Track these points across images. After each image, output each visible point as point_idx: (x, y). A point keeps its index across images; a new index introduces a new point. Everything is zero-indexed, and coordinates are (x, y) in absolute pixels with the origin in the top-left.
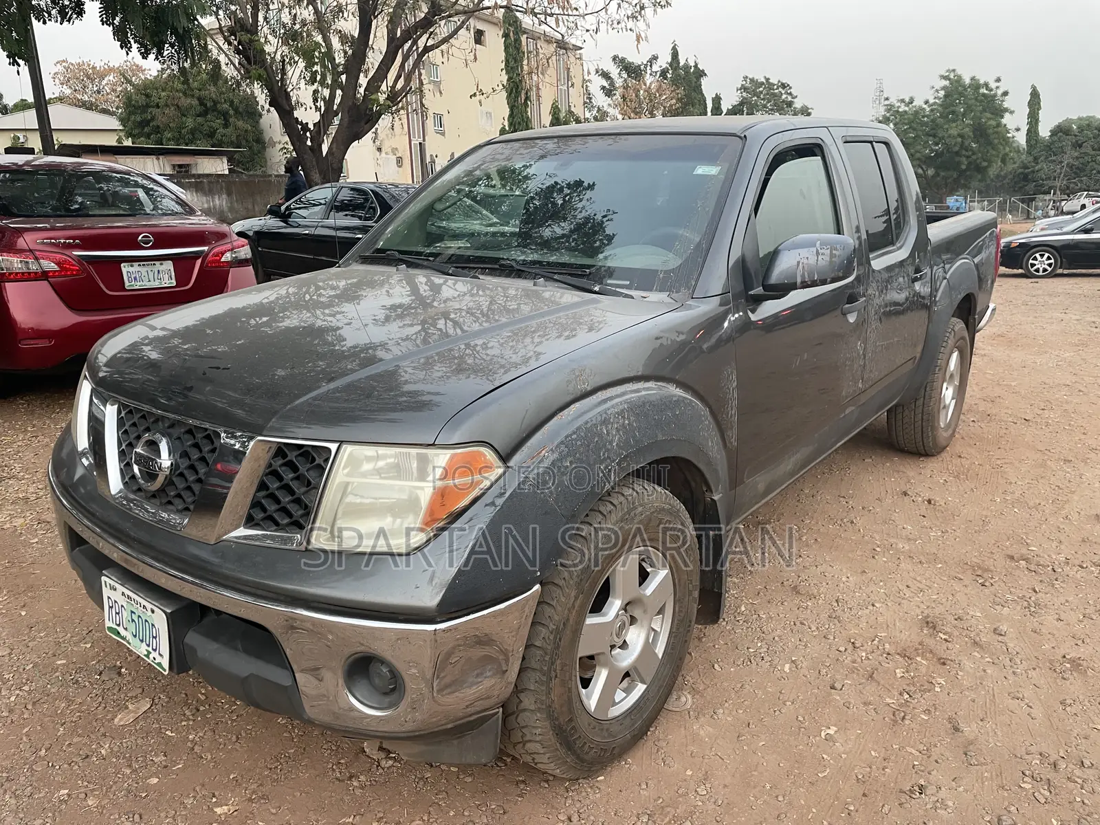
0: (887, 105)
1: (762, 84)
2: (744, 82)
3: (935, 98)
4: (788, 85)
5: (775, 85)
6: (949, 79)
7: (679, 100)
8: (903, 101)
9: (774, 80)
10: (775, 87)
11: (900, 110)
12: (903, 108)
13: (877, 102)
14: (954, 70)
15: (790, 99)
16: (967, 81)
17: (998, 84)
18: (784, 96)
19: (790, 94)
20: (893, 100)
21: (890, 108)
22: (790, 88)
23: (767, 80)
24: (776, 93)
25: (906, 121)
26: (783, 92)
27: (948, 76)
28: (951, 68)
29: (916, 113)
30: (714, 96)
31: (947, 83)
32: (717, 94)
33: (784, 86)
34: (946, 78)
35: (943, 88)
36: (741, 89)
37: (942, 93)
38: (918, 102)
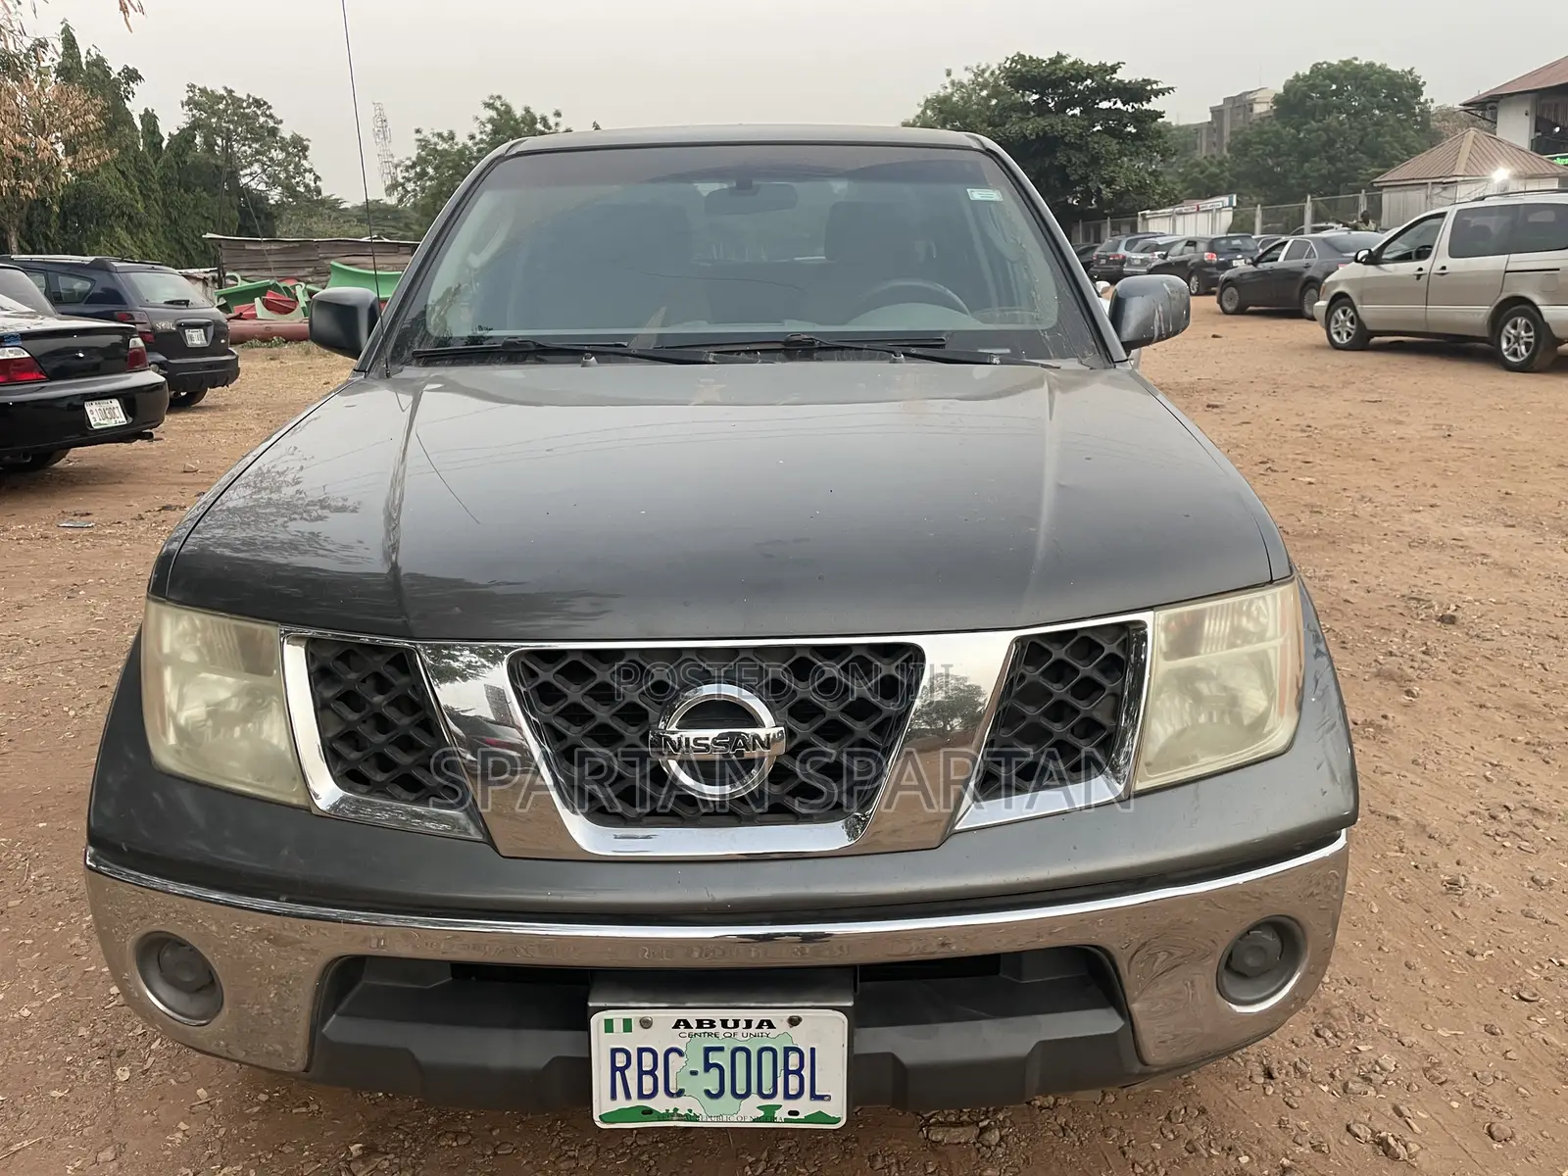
0: (419, 140)
1: (222, 97)
2: (191, 94)
3: (481, 133)
4: (265, 103)
5: (243, 101)
6: (497, 109)
7: (100, 115)
8: (440, 135)
9: (240, 94)
10: (245, 105)
11: (439, 148)
12: (442, 146)
13: (381, 136)
14: (499, 97)
15: (271, 124)
16: (519, 113)
17: (558, 120)
18: (262, 119)
19: (271, 116)
20: (427, 133)
21: (424, 144)
22: (269, 107)
23: (230, 92)
24: (247, 114)
25: (450, 164)
26: (259, 112)
27: (493, 104)
28: (495, 94)
29: (461, 152)
30: (142, 113)
31: (493, 114)
32: (146, 110)
33: (258, 103)
34: (489, 106)
35: (491, 120)
36: (188, 104)
37: (489, 127)
38: (462, 139)
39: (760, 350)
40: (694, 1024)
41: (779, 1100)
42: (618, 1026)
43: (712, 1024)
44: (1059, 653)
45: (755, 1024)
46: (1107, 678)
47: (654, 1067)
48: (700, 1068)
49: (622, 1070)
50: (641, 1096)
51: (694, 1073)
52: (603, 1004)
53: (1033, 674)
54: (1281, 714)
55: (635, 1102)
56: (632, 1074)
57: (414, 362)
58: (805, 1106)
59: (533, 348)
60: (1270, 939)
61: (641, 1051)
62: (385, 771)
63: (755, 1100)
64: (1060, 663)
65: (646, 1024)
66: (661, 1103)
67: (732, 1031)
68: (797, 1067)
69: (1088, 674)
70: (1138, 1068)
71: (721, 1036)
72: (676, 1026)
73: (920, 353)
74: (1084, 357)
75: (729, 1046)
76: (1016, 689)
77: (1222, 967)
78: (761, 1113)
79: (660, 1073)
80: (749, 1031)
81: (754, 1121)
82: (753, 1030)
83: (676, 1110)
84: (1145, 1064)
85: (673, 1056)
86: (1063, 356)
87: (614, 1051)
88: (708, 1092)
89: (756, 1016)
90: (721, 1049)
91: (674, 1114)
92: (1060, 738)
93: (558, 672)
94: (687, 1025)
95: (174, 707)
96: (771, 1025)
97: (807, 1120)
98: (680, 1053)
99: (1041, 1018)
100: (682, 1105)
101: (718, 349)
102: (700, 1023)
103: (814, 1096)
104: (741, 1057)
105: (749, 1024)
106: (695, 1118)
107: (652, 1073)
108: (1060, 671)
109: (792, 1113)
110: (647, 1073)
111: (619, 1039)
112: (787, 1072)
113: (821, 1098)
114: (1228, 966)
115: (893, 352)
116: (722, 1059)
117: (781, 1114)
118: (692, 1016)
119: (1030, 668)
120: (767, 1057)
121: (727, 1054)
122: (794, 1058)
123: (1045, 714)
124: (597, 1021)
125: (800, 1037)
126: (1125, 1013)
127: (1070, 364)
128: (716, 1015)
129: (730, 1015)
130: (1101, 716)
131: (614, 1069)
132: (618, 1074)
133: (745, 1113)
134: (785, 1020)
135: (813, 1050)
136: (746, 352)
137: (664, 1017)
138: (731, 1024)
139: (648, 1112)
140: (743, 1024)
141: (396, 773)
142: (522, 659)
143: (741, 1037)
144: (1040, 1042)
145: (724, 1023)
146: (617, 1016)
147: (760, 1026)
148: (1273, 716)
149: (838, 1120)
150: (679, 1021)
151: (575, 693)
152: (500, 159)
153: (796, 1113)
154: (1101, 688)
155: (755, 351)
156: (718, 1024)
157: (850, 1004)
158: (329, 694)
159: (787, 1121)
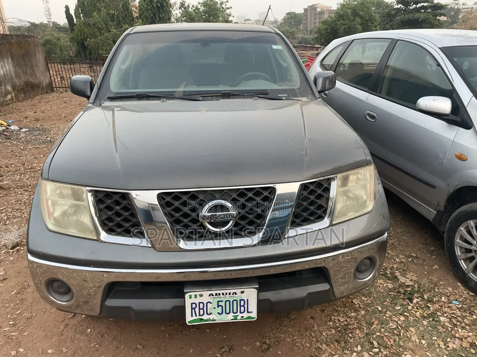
39: (215, 96)
40: (214, 295)
41: (238, 314)
42: (193, 297)
43: (219, 294)
44: (312, 187)
45: (231, 294)
46: (325, 193)
47: (203, 307)
48: (216, 306)
49: (194, 309)
50: (200, 315)
51: (215, 308)
52: (188, 291)
53: (305, 193)
54: (370, 201)
55: (198, 317)
56: (197, 310)
57: (108, 100)
58: (246, 315)
59: (145, 96)
60: (368, 262)
61: (199, 303)
62: (120, 228)
63: (232, 314)
64: (312, 190)
65: (201, 296)
66: (205, 317)
67: (225, 296)
68: (243, 304)
69: (320, 193)
70: (333, 298)
71: (222, 298)
72: (210, 296)
73: (262, 96)
74: (308, 97)
75: (224, 300)
76: (301, 198)
77: (355, 270)
78: (233, 318)
79: (205, 309)
80: (230, 296)
81: (231, 320)
82: (231, 295)
83: (209, 318)
84: (335, 297)
85: (209, 304)
86: (302, 97)
87: (192, 304)
88: (218, 313)
89: (232, 291)
90: (222, 301)
91: (209, 320)
92: (313, 211)
93: (172, 198)
94: (213, 295)
95: (52, 211)
96: (236, 294)
97: (246, 318)
98: (211, 303)
99: (308, 287)
100: (211, 317)
101: (202, 95)
102: (216, 295)
103: (248, 312)
104: (228, 303)
105: (230, 294)
106: (215, 320)
107: (203, 309)
108: (312, 192)
109: (242, 317)
110: (201, 309)
111: (193, 300)
112: (241, 306)
113: (250, 312)
114: (357, 270)
115: (254, 96)
116: (222, 304)
117: (239, 318)
118: (214, 292)
119: (304, 192)
120: (235, 302)
121: (224, 302)
122: (242, 302)
123: (308, 204)
124: (187, 296)
125: (244, 296)
126: (330, 284)
127: (304, 99)
128: (221, 292)
129: (224, 292)
130: (324, 204)
131: (192, 308)
132: (193, 310)
133: (229, 318)
134: (240, 292)
135: (248, 300)
136: (210, 96)
137: (206, 293)
138: (225, 294)
139: (202, 319)
140: (228, 294)
141: (123, 229)
142: (161, 195)
143: (228, 297)
144: (309, 293)
145: (223, 294)
146: (193, 294)
147: (233, 294)
148: (368, 202)
149: (255, 318)
150: (210, 294)
151: (177, 204)
152: (128, 34)
153: (243, 317)
154: (323, 196)
155: (213, 96)
156: (221, 294)
157: (258, 286)
158: (102, 206)
159: (240, 319)
